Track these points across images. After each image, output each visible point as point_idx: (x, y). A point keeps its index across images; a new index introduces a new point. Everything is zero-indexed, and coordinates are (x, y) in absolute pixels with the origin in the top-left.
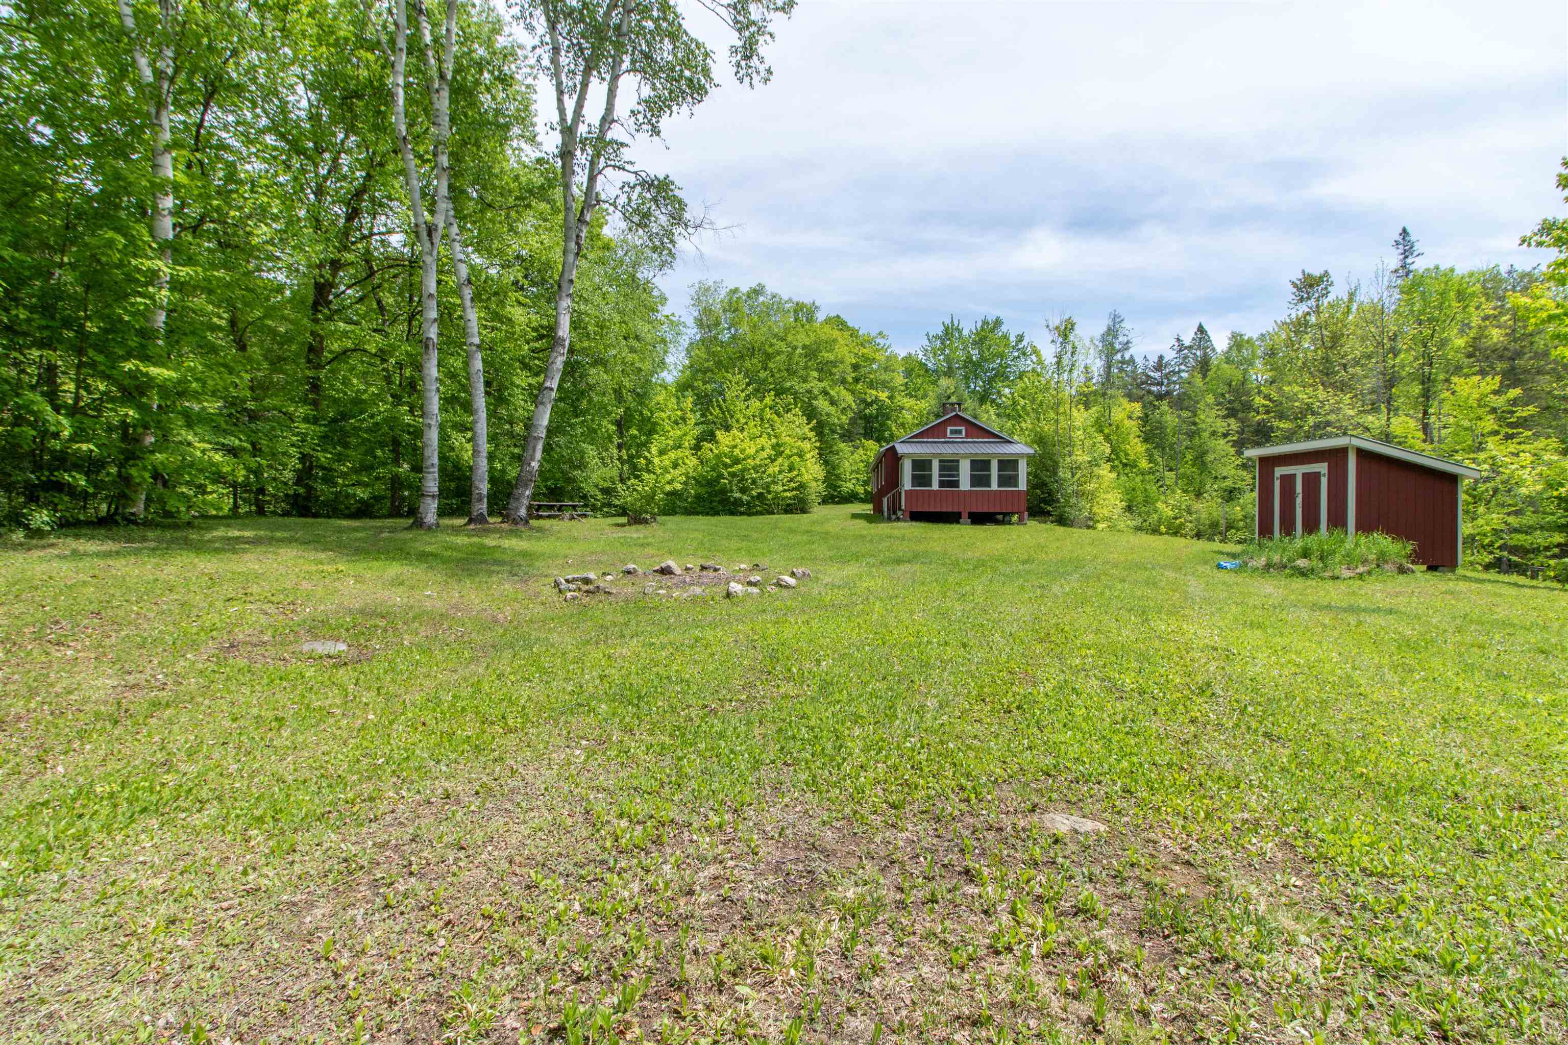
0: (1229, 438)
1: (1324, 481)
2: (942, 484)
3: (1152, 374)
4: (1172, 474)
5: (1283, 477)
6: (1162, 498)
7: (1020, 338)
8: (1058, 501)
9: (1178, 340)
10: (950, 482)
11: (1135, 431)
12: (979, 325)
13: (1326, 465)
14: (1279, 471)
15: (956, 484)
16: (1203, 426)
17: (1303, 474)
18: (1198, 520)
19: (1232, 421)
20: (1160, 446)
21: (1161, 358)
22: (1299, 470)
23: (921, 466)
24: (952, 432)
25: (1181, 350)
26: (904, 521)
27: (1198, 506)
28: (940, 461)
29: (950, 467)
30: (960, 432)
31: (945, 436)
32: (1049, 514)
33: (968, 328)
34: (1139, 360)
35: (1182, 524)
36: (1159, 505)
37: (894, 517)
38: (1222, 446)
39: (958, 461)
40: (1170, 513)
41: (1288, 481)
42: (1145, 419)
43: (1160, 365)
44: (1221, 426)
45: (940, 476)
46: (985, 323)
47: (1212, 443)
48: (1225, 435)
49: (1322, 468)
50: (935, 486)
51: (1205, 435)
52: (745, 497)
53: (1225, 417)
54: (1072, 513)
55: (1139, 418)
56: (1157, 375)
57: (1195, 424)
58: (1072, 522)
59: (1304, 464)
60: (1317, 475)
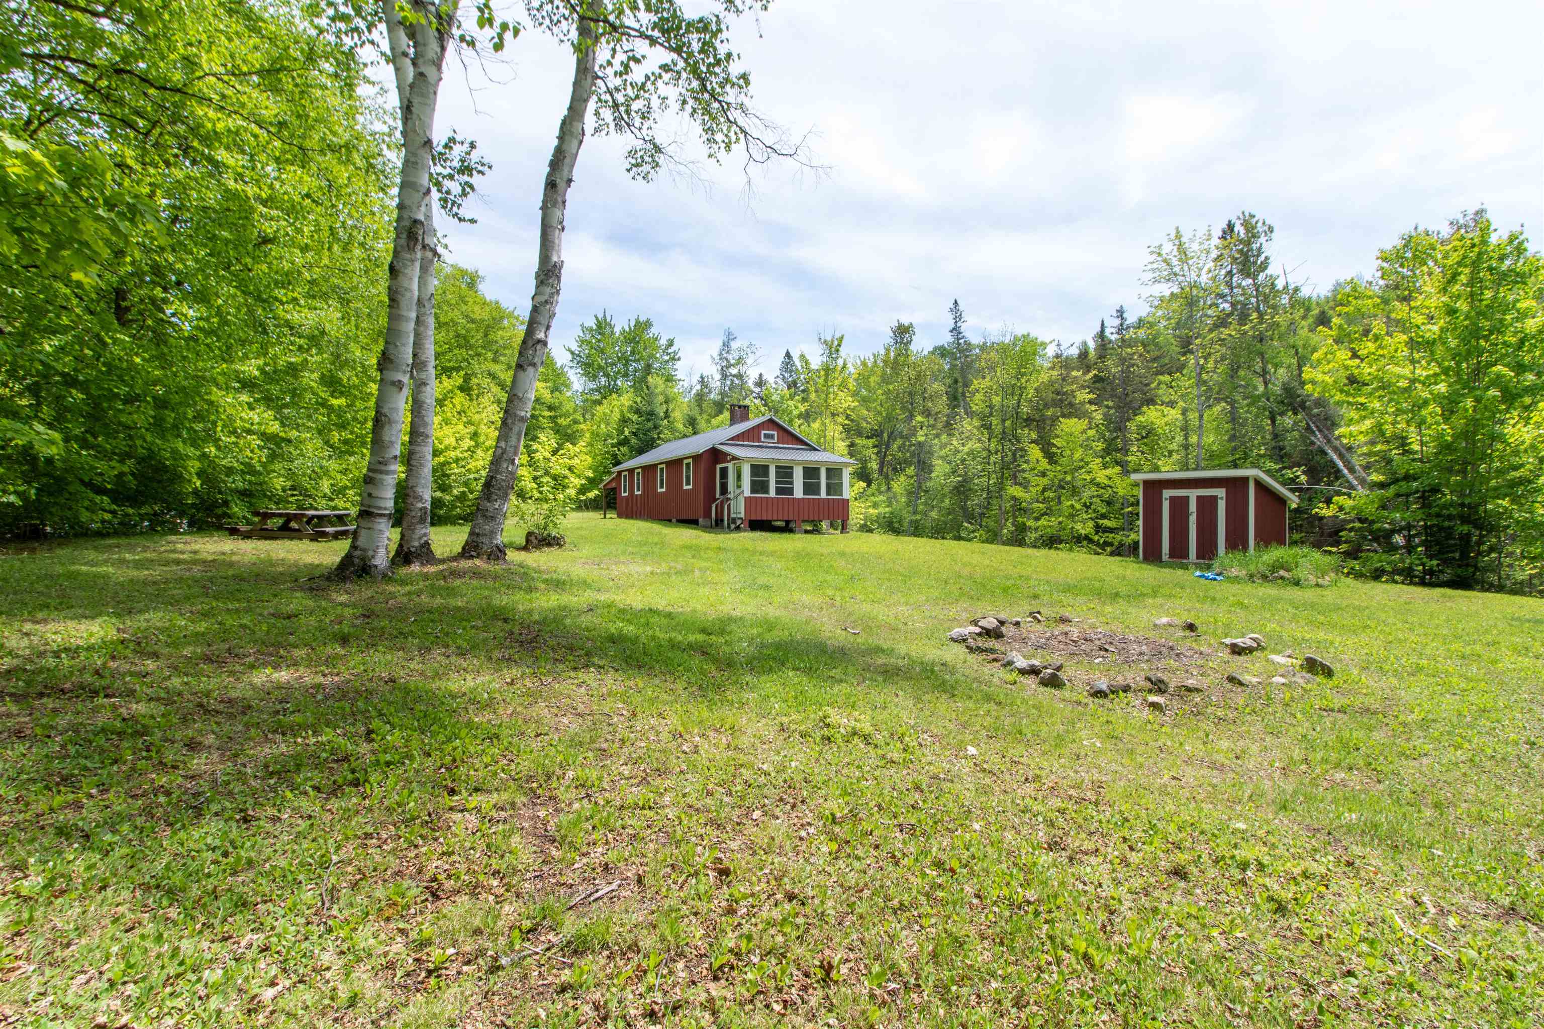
1: (1222, 506)
2: (779, 491)
5: (1172, 499)
7: (671, 343)
10: (785, 490)
12: (633, 323)
14: (1167, 493)
15: (790, 491)
17: (1198, 497)
22: (1193, 495)
23: (759, 470)
24: (766, 436)
26: (745, 531)
28: (777, 467)
29: (785, 472)
30: (772, 436)
31: (759, 440)
33: (621, 324)
37: (733, 526)
39: (791, 468)
41: (1180, 506)
45: (777, 482)
46: (638, 322)
49: (1221, 493)
50: (772, 493)
52: (447, 497)
59: (1199, 490)
60: (1214, 499)
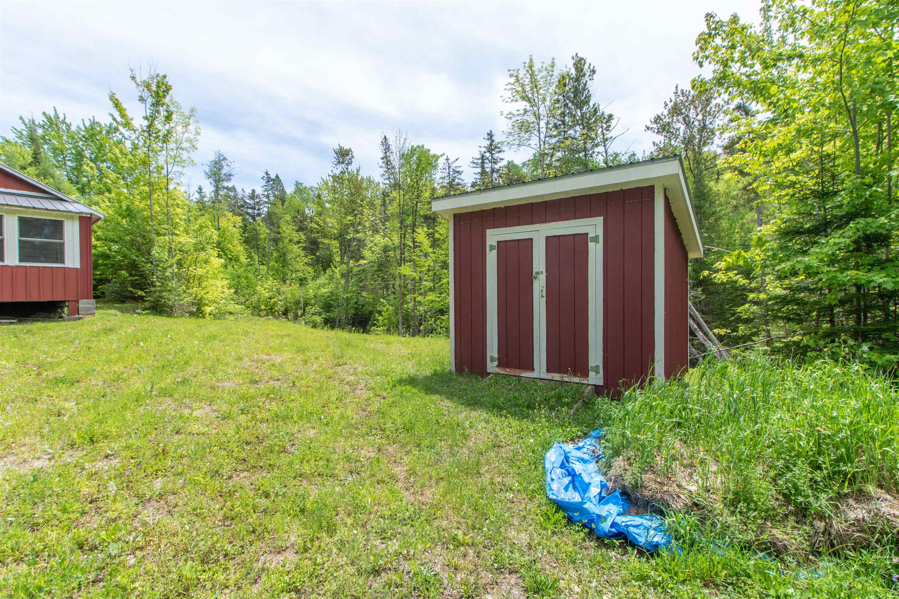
0: (300, 245)
3: (248, 201)
4: (265, 268)
5: (502, 246)
6: (260, 283)
8: (152, 284)
9: (267, 173)
11: (237, 235)
13: (599, 221)
14: (495, 235)
16: (285, 235)
17: (548, 239)
18: (286, 299)
19: (301, 233)
20: (257, 247)
21: (254, 191)
22: (538, 232)
25: (268, 181)
27: (284, 289)
32: (141, 299)
34: (239, 189)
35: (276, 302)
36: (258, 288)
38: (296, 249)
40: (267, 295)
41: (514, 251)
42: (245, 228)
43: (253, 196)
44: (295, 236)
47: (290, 247)
48: (299, 242)
49: (591, 226)
51: (286, 241)
53: (297, 231)
54: (171, 299)
55: (240, 227)
56: (251, 202)
57: (279, 233)
58: (171, 308)
59: (545, 221)
60: (580, 239)
